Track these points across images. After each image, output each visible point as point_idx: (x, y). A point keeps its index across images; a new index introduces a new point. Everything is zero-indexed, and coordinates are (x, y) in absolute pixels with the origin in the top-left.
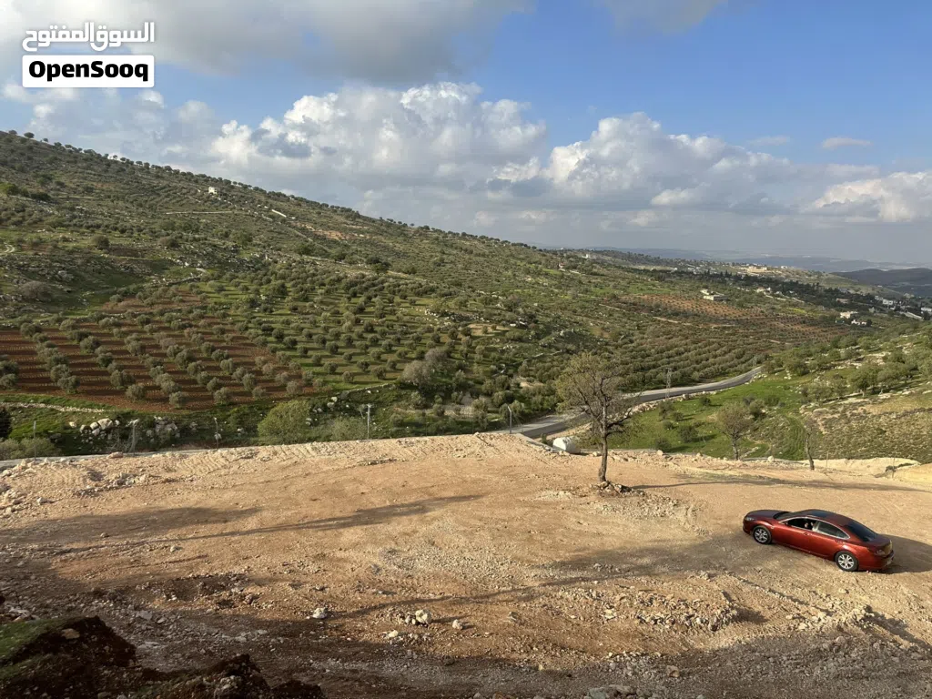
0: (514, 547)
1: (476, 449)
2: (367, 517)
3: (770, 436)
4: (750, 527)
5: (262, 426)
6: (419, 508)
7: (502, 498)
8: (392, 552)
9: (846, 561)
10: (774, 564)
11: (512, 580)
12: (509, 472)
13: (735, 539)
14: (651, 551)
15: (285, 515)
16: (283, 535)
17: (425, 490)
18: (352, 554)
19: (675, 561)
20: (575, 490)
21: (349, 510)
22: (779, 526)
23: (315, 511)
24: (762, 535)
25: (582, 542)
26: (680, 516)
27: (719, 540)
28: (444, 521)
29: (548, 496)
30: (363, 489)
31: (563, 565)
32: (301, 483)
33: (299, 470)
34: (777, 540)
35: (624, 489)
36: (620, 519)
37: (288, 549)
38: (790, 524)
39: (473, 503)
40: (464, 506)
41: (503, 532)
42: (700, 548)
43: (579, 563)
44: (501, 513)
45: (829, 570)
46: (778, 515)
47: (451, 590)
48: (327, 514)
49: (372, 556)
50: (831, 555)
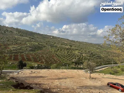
5: (51, 67)
8: (60, 83)
10: (110, 90)
11: (73, 87)
13: (106, 86)
17: (67, 76)
19: (95, 88)
20: (86, 78)
23: (53, 77)
24: (109, 86)
27: (103, 86)
33: (53, 73)
35: (93, 78)
39: (72, 78)
43: (82, 87)
50: (118, 89)
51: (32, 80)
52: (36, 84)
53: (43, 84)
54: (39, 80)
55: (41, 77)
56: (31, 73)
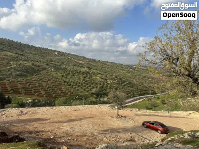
2: (70, 121)
9: (159, 131)
14: (122, 128)
16: (53, 124)
18: (64, 127)
20: (112, 117)
24: (145, 126)
34: (148, 127)
35: (122, 116)
38: (150, 124)
46: (148, 122)
48: (63, 120)
51: (24, 127)
52: (31, 132)
53: (42, 131)
54: (35, 126)
55: (39, 120)
56: (20, 115)
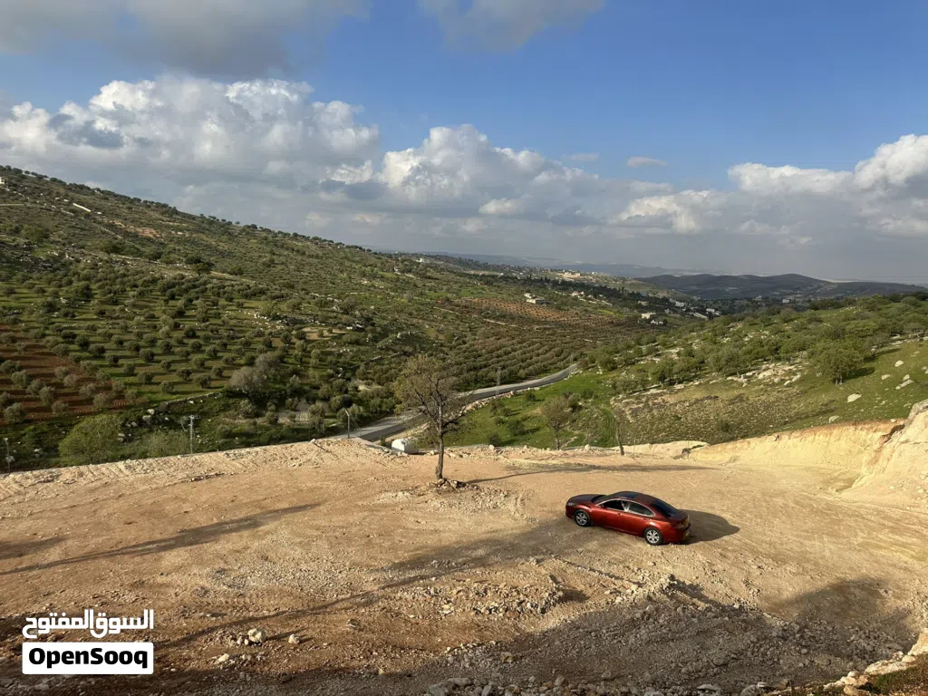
0: (354, 553)
1: (313, 456)
2: (193, 537)
3: (586, 426)
4: (572, 511)
5: (64, 445)
6: (251, 523)
7: (340, 504)
8: (222, 571)
9: (653, 536)
10: (593, 545)
11: (350, 587)
12: (348, 478)
13: (559, 524)
14: (485, 543)
15: (93, 543)
16: (92, 565)
17: (257, 504)
18: (175, 577)
19: (506, 550)
20: (413, 490)
21: (171, 531)
22: (596, 508)
23: (131, 535)
24: (582, 518)
25: (421, 540)
26: (511, 506)
27: (545, 526)
28: (279, 535)
29: (386, 498)
30: (186, 507)
31: (401, 566)
32: (115, 505)
33: (111, 492)
34: (596, 522)
35: (459, 484)
36: (456, 513)
37: (100, 580)
38: (606, 506)
39: (310, 513)
40: (300, 517)
41: (341, 539)
42: (529, 535)
43: (418, 562)
44: (338, 520)
45: (640, 545)
46: (595, 499)
47: (286, 604)
48: (145, 537)
49: (199, 578)
50: (639, 532)
